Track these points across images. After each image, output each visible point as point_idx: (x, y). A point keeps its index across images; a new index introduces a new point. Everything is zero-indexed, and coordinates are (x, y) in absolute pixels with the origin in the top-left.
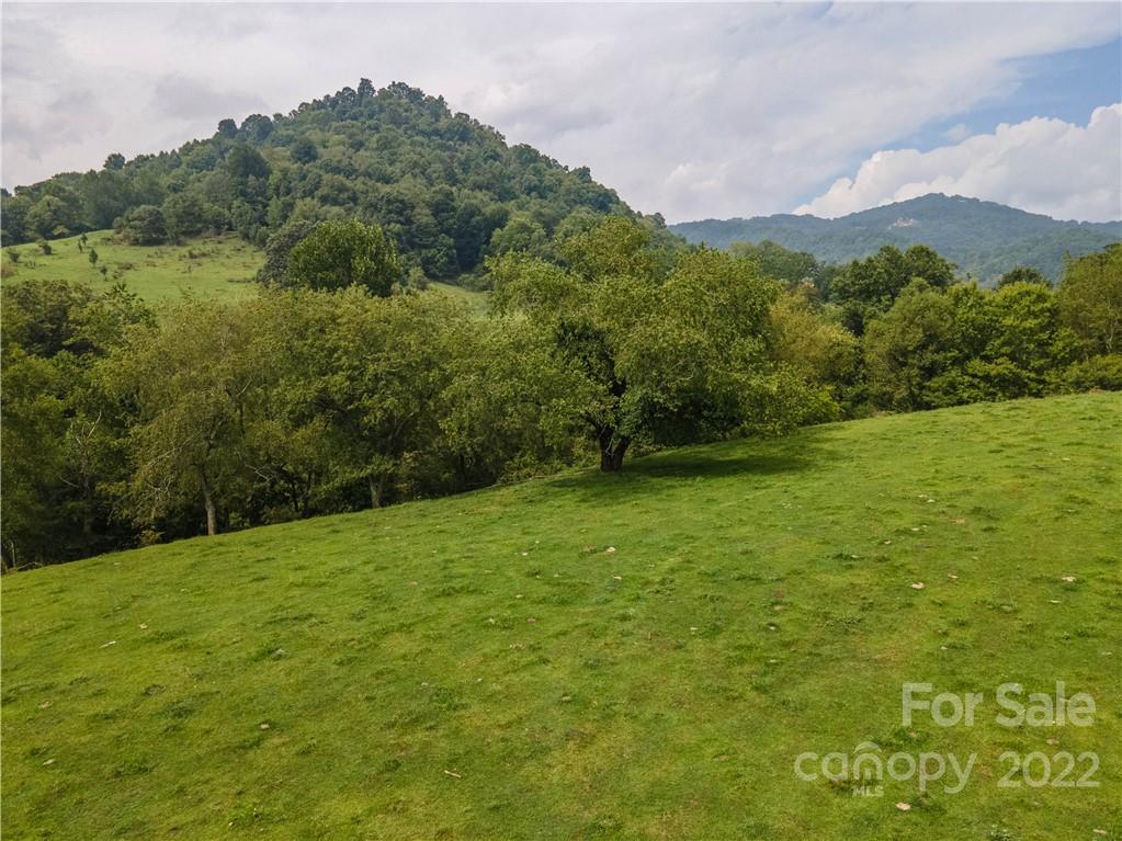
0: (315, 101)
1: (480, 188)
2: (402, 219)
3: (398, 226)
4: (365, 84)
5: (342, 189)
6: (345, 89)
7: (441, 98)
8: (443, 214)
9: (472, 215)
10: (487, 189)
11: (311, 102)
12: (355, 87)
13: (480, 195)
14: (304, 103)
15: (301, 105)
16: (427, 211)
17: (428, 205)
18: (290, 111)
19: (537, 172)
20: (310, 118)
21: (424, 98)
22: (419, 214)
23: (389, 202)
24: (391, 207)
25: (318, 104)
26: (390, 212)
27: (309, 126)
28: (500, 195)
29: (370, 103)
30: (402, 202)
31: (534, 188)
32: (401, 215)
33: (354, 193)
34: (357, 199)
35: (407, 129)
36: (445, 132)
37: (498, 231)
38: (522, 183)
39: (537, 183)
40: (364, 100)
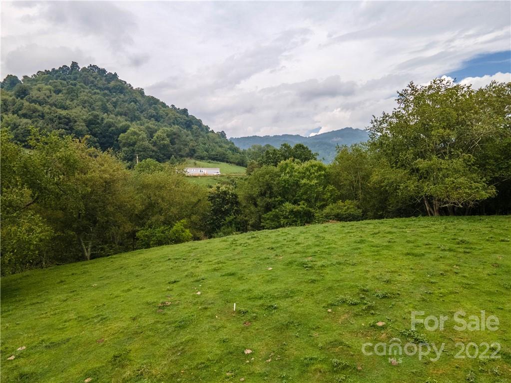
0: (45, 70)
1: (121, 115)
2: (67, 127)
3: (64, 130)
4: (74, 65)
5: (35, 111)
6: (64, 66)
7: (116, 74)
8: (92, 126)
9: (110, 126)
10: (126, 115)
11: (44, 71)
12: (69, 65)
13: (119, 118)
14: (40, 71)
15: (38, 72)
16: (84, 124)
17: (85, 121)
18: (32, 74)
19: (155, 109)
20: (41, 78)
21: (107, 73)
22: (78, 125)
23: (60, 118)
24: (61, 121)
25: (47, 72)
26: (60, 123)
27: (40, 82)
28: (131, 118)
29: (76, 73)
30: (68, 118)
31: (154, 116)
32: (67, 125)
33: (43, 113)
34: (44, 116)
35: (91, 86)
36: (112, 89)
37: (122, 135)
38: (147, 114)
39: (156, 114)
40: (74, 72)
